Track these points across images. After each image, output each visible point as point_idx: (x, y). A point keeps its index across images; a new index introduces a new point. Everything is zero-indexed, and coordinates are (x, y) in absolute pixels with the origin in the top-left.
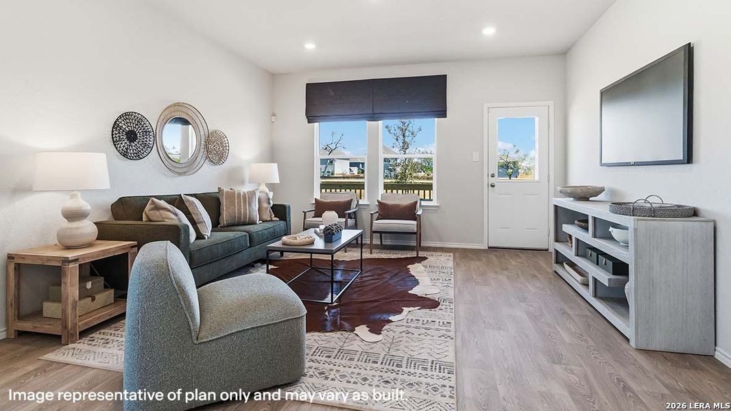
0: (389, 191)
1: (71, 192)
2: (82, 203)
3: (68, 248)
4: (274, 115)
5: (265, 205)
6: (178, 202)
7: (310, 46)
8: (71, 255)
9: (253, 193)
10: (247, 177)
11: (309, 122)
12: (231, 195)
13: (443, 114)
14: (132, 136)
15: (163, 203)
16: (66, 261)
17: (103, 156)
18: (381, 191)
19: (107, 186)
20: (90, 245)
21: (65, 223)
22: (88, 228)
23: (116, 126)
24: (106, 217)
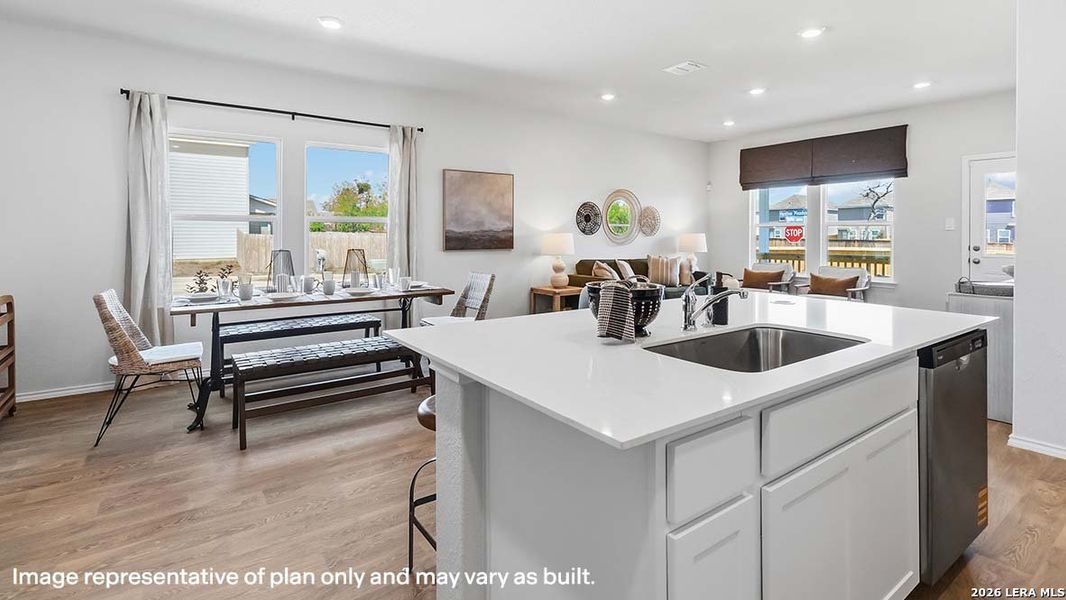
0: (835, 264)
1: (556, 256)
2: (562, 263)
3: (556, 288)
4: (709, 184)
5: (686, 272)
6: (614, 265)
7: (729, 124)
8: (557, 291)
9: (675, 261)
10: (677, 245)
11: (743, 190)
12: (656, 262)
13: (902, 172)
14: (587, 218)
15: (605, 265)
16: (555, 293)
17: (571, 236)
18: (824, 262)
19: (573, 253)
20: (565, 288)
21: (554, 273)
22: (564, 278)
23: (579, 213)
24: (573, 272)
